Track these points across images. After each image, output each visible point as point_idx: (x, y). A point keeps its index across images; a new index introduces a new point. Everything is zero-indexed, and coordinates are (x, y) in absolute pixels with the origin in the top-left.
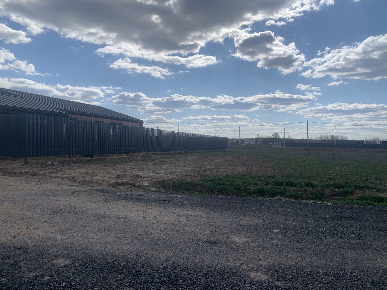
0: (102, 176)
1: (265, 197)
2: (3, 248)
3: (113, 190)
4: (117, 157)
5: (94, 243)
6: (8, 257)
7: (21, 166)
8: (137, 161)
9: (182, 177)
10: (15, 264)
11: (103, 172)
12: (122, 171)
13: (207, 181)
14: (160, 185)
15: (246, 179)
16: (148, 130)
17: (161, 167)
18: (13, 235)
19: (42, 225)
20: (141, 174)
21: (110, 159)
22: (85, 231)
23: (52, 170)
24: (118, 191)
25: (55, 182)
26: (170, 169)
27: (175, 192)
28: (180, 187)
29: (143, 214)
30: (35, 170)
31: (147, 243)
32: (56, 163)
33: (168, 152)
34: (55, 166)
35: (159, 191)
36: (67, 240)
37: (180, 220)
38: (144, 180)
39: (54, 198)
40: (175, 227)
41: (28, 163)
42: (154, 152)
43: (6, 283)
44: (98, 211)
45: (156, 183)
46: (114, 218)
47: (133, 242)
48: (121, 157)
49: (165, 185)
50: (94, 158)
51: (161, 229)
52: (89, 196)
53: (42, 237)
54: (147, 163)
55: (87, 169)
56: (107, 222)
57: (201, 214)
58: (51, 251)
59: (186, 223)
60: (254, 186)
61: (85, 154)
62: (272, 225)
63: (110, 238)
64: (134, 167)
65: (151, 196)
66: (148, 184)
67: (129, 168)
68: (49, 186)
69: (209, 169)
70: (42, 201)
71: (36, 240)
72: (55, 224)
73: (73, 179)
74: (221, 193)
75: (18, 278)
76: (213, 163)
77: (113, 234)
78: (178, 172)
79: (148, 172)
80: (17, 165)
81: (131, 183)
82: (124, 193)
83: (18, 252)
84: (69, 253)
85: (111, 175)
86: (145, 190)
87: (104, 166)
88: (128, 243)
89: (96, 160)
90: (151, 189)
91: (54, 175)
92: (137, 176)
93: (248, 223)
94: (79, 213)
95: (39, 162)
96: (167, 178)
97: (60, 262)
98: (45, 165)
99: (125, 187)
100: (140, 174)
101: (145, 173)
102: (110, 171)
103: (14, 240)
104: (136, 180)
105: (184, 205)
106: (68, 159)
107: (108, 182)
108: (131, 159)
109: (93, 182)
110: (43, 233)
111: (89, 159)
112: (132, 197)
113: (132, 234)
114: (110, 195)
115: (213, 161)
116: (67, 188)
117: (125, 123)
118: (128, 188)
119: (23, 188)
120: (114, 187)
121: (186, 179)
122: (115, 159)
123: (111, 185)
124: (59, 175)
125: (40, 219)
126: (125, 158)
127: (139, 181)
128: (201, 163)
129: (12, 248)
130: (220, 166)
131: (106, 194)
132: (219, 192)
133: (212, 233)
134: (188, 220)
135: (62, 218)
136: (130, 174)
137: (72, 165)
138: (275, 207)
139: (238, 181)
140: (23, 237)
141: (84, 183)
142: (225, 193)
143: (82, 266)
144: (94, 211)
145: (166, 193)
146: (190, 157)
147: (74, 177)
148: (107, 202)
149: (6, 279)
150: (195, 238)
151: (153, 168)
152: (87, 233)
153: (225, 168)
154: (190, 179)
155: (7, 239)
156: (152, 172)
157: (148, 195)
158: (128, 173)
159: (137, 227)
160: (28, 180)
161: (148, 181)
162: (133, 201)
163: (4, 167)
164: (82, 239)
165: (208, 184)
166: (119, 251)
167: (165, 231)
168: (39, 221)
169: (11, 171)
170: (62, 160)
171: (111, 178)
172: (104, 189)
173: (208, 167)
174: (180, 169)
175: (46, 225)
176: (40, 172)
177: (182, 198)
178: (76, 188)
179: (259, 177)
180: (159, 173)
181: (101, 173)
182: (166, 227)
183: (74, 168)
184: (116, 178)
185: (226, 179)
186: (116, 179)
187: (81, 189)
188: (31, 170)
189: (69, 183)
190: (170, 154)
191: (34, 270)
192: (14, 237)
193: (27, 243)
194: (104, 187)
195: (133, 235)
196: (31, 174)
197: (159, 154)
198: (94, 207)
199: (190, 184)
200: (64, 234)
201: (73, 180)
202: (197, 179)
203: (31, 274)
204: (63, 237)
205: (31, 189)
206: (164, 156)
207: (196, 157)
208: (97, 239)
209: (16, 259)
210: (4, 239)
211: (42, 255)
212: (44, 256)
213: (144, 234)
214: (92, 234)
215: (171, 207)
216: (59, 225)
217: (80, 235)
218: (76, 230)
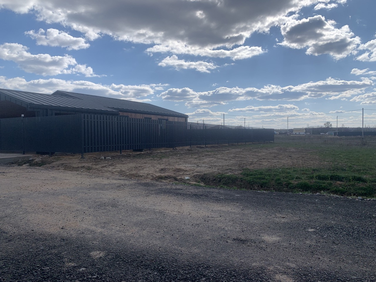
0: (148, 169)
1: (307, 192)
2: (52, 239)
3: (156, 184)
4: (163, 151)
5: (129, 236)
6: (54, 247)
7: (79, 161)
8: (181, 154)
9: (223, 170)
10: (58, 254)
11: (149, 165)
12: (166, 165)
13: (248, 175)
14: (200, 179)
15: (289, 173)
16: (192, 124)
17: (204, 161)
18: (61, 227)
19: (87, 218)
20: (183, 168)
21: (156, 153)
22: (122, 224)
23: (105, 165)
24: (159, 185)
25: (106, 176)
26: (211, 163)
27: (214, 186)
28: (220, 181)
29: (178, 208)
30: (90, 165)
31: (177, 238)
32: (109, 157)
33: (212, 145)
34: (107, 161)
35: (198, 185)
36: (106, 233)
37: (212, 216)
38: (186, 174)
39: (102, 191)
40: (206, 223)
41: (84, 158)
42: (198, 146)
43: (48, 272)
44: (137, 205)
45: (196, 177)
46: (151, 212)
47: (164, 237)
48: (167, 151)
49: (205, 179)
50: (142, 153)
51: (193, 225)
52: (133, 190)
53: (85, 230)
54: (190, 156)
55: (135, 163)
56: (144, 216)
57: (233, 211)
58: (90, 243)
59: (218, 219)
60: (297, 180)
61: (134, 149)
62: (308, 223)
63: (145, 232)
64: (178, 160)
65: (189, 190)
66: (189, 178)
67: (173, 162)
68: (98, 180)
69: (252, 162)
70: (90, 195)
71: (79, 232)
72: (98, 217)
74: (262, 187)
75: (59, 268)
76: (257, 155)
77: (147, 228)
78: (220, 166)
79: (190, 165)
80: (75, 161)
81: (173, 177)
82: (164, 187)
83: (63, 243)
84: (105, 245)
85: (156, 169)
86: (185, 184)
87: (151, 160)
88: (159, 238)
89: (144, 154)
90: (191, 183)
91: (106, 169)
92: (179, 170)
93: (283, 220)
94: (120, 207)
95: (94, 157)
96: (208, 172)
97: (96, 254)
98: (99, 160)
99: (168, 181)
100: (183, 167)
101: (188, 167)
102: (156, 165)
103: (62, 231)
104: (178, 174)
105: (220, 200)
107: (152, 176)
108: (176, 152)
109: (139, 176)
110: (87, 226)
111: (138, 153)
112: (171, 191)
114: (152, 188)
115: (257, 154)
116: (115, 182)
117: (171, 119)
118: (170, 181)
119: (77, 182)
120: (156, 180)
121: (227, 173)
122: (161, 153)
123: (155, 178)
124: (110, 169)
125: (86, 212)
126: (171, 151)
127: (180, 175)
128: (244, 156)
129: (59, 239)
130: (264, 159)
131: (149, 187)
132: (260, 187)
133: (243, 231)
134: (220, 216)
135: (105, 211)
136: (173, 168)
137: (123, 160)
138: (314, 203)
139: (280, 175)
140: (69, 228)
141: (131, 176)
142: (266, 188)
143: (114, 259)
144: (134, 205)
145: (204, 187)
146: (234, 150)
147: (124, 171)
148: (147, 196)
149: (48, 268)
150: (224, 235)
151: (196, 161)
152: (124, 227)
153: (269, 162)
154: (230, 173)
156: (194, 165)
157: (186, 189)
158: (171, 167)
159: (170, 222)
160: (83, 174)
161: (189, 174)
162: (171, 195)
163: (64, 162)
164: (118, 232)
165: (248, 178)
166: (150, 245)
167: (196, 227)
168: (85, 214)
169: (71, 166)
170: (114, 155)
171: (156, 171)
172: (147, 183)
173: (251, 160)
174: (222, 163)
175: (91, 217)
176: (94, 167)
177: (219, 193)
178: (122, 182)
179: (303, 171)
180: (201, 167)
181: (147, 167)
182: (198, 222)
183: (124, 162)
184: (160, 172)
185: (267, 173)
187: (127, 182)
188: (86, 165)
189: (117, 177)
190: (213, 147)
191: (73, 260)
192: (62, 229)
193: (71, 235)
194: (148, 181)
195: (165, 230)
196: (86, 169)
197: (203, 148)
198: (135, 201)
199: (229, 178)
200: (104, 227)
201: (121, 174)
202: (237, 173)
203: (70, 264)
204: (103, 230)
205: (83, 183)
206: (208, 149)
207: (239, 150)
208: (132, 233)
209: (60, 249)
210: (54, 230)
211: (82, 246)
212: (84, 248)
213: (176, 229)
214: (129, 228)
215: (206, 202)
216: (101, 218)
217: (118, 228)
218: (115, 224)
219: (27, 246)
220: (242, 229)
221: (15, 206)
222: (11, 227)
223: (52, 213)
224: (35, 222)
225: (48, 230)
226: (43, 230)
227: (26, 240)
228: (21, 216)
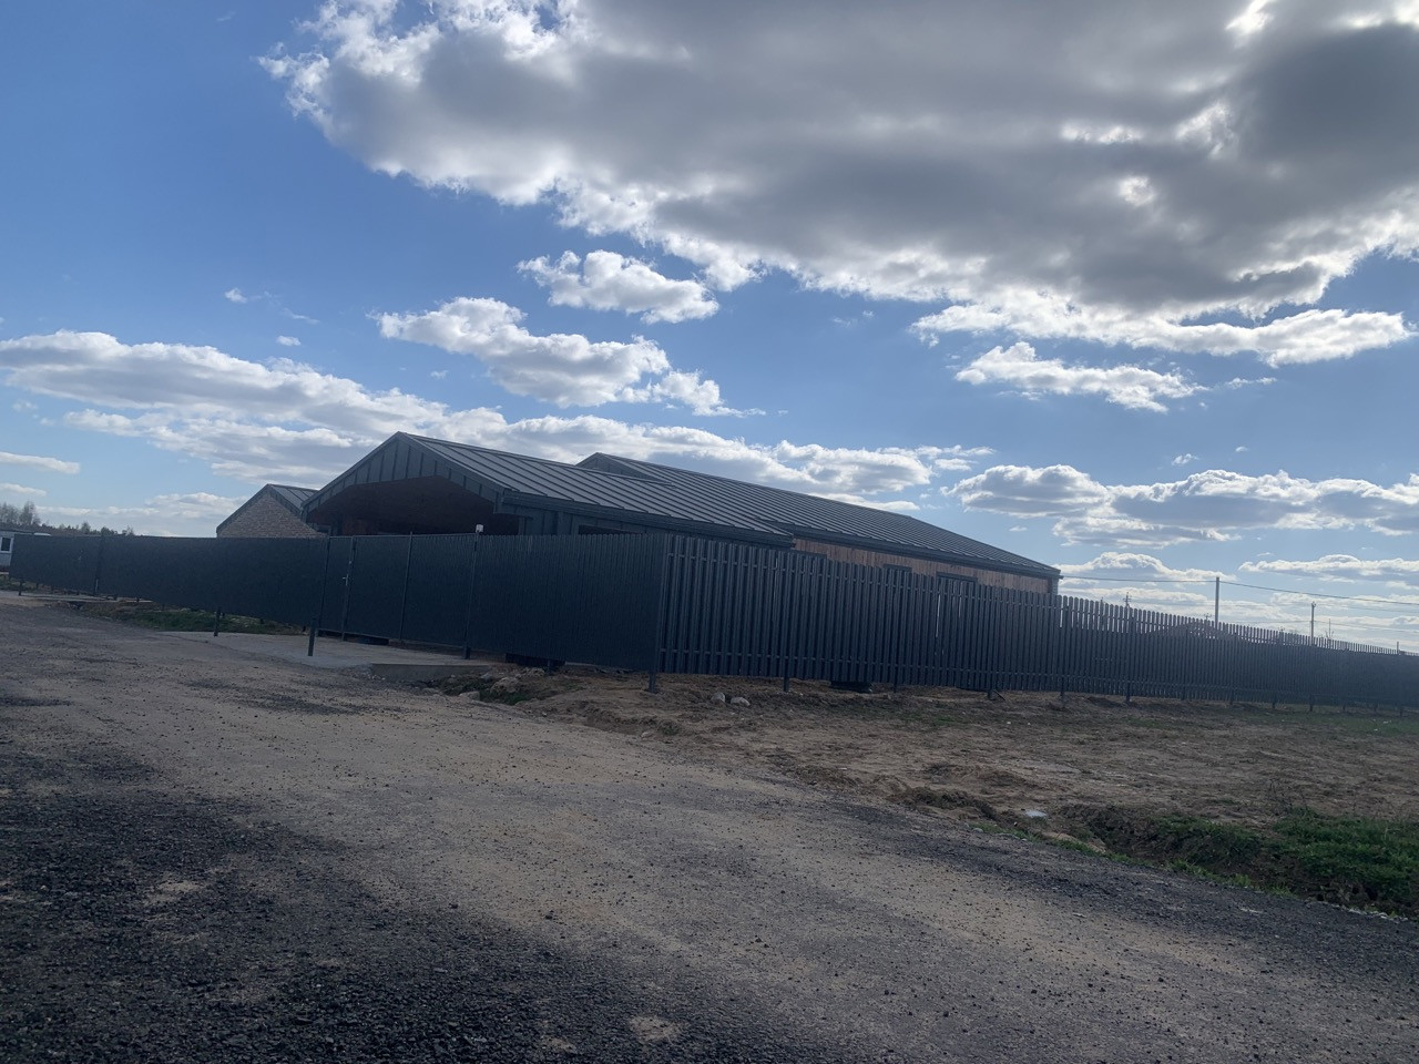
0: (880, 760)
2: (510, 944)
3: (903, 817)
4: (949, 700)
5: (776, 988)
6: (515, 975)
7: (638, 701)
8: (1020, 721)
9: (1194, 804)
10: (523, 1001)
11: (885, 746)
12: (953, 754)
13: (1307, 837)
14: (1089, 824)
16: (1074, 605)
17: (1113, 757)
18: (546, 912)
19: (635, 895)
20: (1022, 773)
21: (919, 705)
22: (759, 941)
23: (724, 723)
24: (918, 824)
25: (724, 761)
26: (1147, 769)
27: (1147, 862)
28: (1176, 846)
29: (982, 919)
30: (671, 716)
31: (965, 1031)
32: (741, 699)
33: (1154, 700)
34: (734, 710)
35: (1079, 848)
36: (693, 961)
37: (1126, 974)
38: (1031, 798)
39: (700, 813)
40: (1095, 994)
41: (657, 692)
42: (1097, 696)
43: (482, 1053)
44: (823, 882)
45: (1075, 815)
46: (871, 915)
47: (910, 1014)
48: (963, 700)
49: (1109, 829)
50: (865, 696)
51: (1034, 992)
52: (811, 825)
53: (624, 935)
54: (1057, 733)
55: (835, 731)
56: (844, 924)
57: (1224, 968)
58: (635, 985)
59: (1149, 988)
61: (835, 678)
63: (837, 984)
64: (1005, 742)
65: (1037, 860)
66: (1041, 815)
67: (985, 746)
68: (696, 773)
69: (1332, 786)
70: (660, 818)
71: (603, 939)
72: (676, 901)
73: (780, 760)
74: (1373, 897)
75: (517, 1048)
76: (1362, 763)
77: (850, 971)
78: (1182, 784)
79: (1052, 767)
80: (625, 697)
81: (976, 802)
82: (936, 834)
83: (544, 967)
84: (686, 1003)
85: (911, 762)
86: (1023, 834)
87: (897, 727)
88: (893, 1015)
89: (871, 702)
90: (1053, 835)
91: (725, 737)
92: (1004, 779)
94: (759, 878)
95: (692, 692)
96: (1126, 802)
97: (650, 1028)
98: (707, 705)
99: (953, 814)
100: (1019, 771)
101: (1042, 772)
102: (911, 748)
103: (547, 925)
104: (999, 794)
105: (1165, 918)
106: (779, 691)
107: (893, 787)
108: (1001, 711)
109: (842, 780)
110: (631, 923)
111: (850, 695)
112: (962, 851)
113: (915, 987)
114: (885, 830)
115: (1362, 758)
116: (752, 785)
117: (987, 578)
118: (961, 817)
119: (623, 771)
120: (908, 805)
121: (1209, 816)
122: (938, 705)
123: (906, 795)
124: (741, 741)
125: (638, 876)
126: (979, 705)
127: (1009, 798)
128: (1300, 760)
129: (532, 949)
130: (1392, 780)
131: (874, 826)
132: (1362, 894)
133: (1256, 1056)
134: (1161, 980)
135: (704, 883)
136: (978, 768)
137: (790, 712)
140: (572, 920)
141: (812, 777)
142: (1390, 902)
143: (710, 1057)
144: (811, 879)
145: (1103, 860)
146: (1253, 729)
147: (788, 754)
148: (863, 855)
149: (484, 1040)
150: (1170, 1058)
151: (1077, 755)
152: (764, 950)
154: (1228, 820)
155: (526, 919)
156: (1070, 770)
157: (1027, 854)
158: (972, 764)
159: (945, 963)
160: (647, 745)
161: (1045, 802)
162: (959, 866)
163: (591, 698)
164: (740, 966)
165: (1311, 850)
166: (853, 1036)
167: (1050, 1004)
168: (631, 880)
169: (610, 714)
170: (760, 692)
171: (910, 772)
172: (870, 809)
173: (1330, 779)
174: (1194, 774)
175: (650, 897)
176: (688, 725)
177: (1166, 889)
178: (778, 791)
180: (1099, 779)
181: (879, 750)
182: (1059, 986)
183: (794, 722)
184: (927, 775)
185: (1404, 841)
186: (926, 779)
187: (796, 796)
188: (662, 716)
189: (763, 772)
190: (1163, 708)
191: (568, 1031)
192: (548, 918)
193: (574, 945)
194: (877, 802)
195: (919, 988)
196: (660, 729)
197: (1119, 705)
198: (816, 866)
199: (1220, 837)
200: (690, 939)
201: (778, 765)
202: (1259, 823)
203: (556, 1041)
204: (686, 948)
205: (643, 774)
206: (1137, 714)
208: (790, 979)
209: (530, 985)
210: (520, 918)
211: (605, 990)
212: (610, 997)
213: (964, 995)
214: (780, 957)
215: (1103, 915)
216: (686, 905)
217: (740, 951)
218: (732, 934)
219: (430, 954)
220: (1255, 1047)
221: (412, 820)
222: (392, 882)
223: (524, 860)
224: (467, 880)
225: (501, 915)
226: (487, 911)
227: (429, 932)
228: (427, 853)
